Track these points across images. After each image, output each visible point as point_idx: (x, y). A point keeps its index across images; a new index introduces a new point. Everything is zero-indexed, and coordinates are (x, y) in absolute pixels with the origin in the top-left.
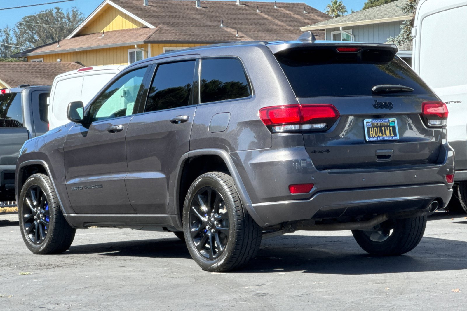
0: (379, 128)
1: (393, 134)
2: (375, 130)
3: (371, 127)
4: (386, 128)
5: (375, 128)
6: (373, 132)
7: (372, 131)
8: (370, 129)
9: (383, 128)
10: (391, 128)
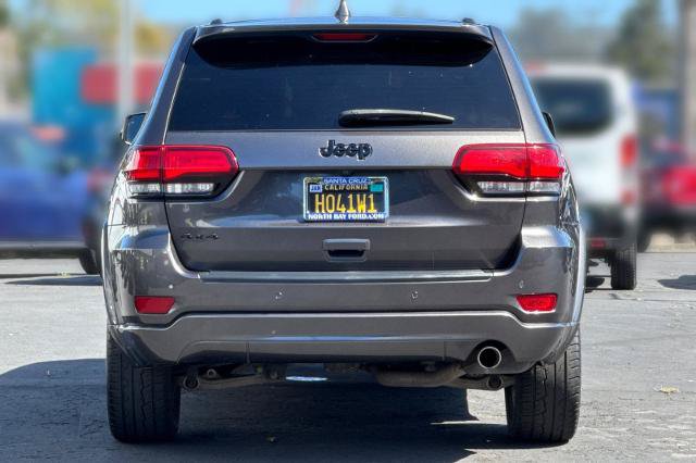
0: (340, 196)
1: (375, 208)
2: (330, 199)
3: (320, 194)
4: (358, 196)
5: (330, 195)
6: (322, 203)
7: (320, 200)
8: (317, 196)
9: (351, 196)
10: (371, 196)
